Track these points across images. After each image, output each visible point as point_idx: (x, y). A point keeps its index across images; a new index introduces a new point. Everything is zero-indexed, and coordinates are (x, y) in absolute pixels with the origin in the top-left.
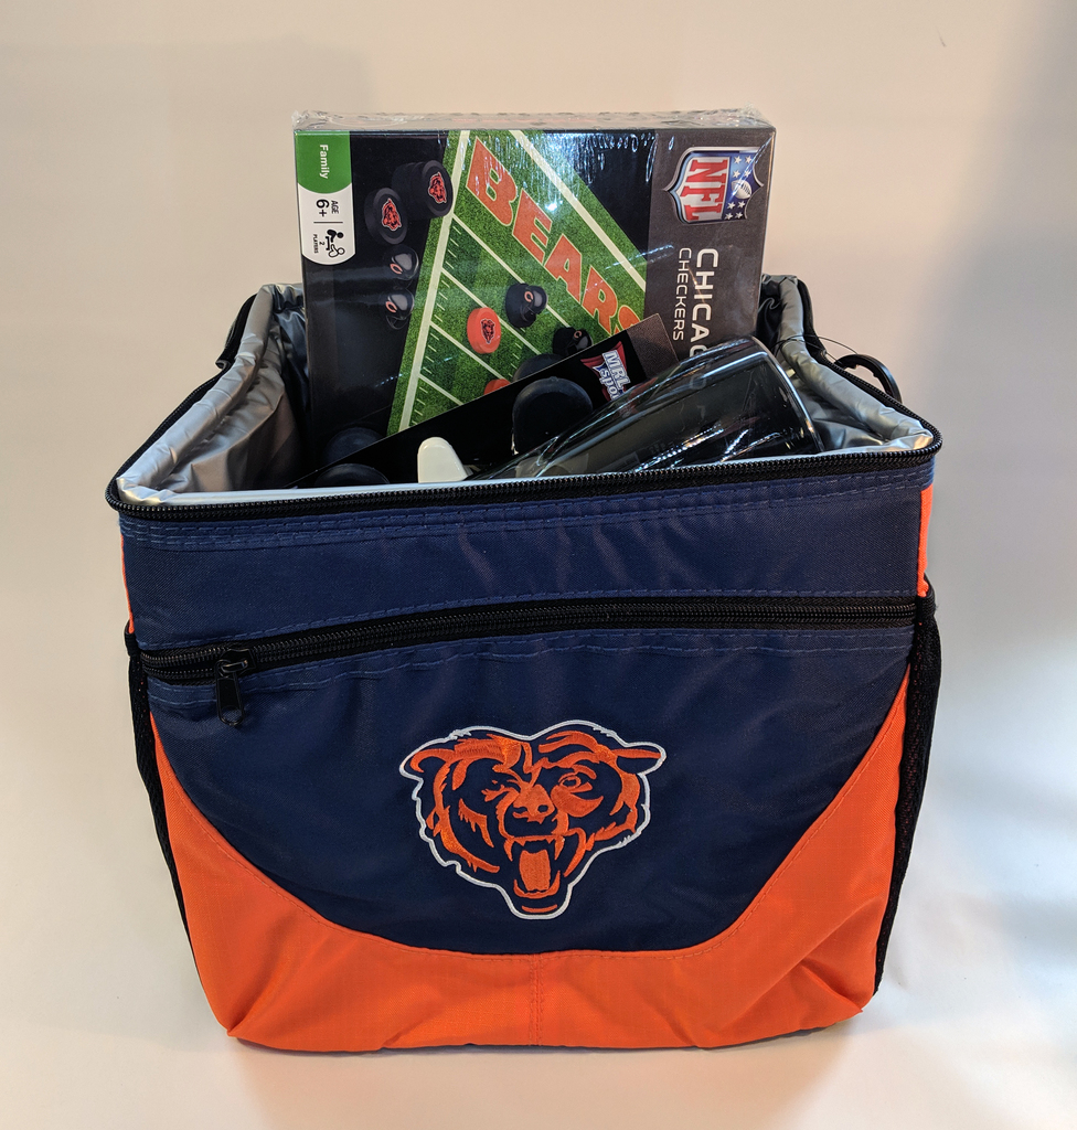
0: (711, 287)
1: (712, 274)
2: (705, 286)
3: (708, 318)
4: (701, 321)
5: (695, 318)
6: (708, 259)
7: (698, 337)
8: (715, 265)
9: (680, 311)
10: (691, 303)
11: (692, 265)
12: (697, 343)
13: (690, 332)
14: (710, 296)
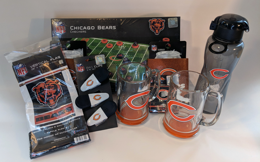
0: (77, 27)
1: (75, 27)
2: (77, 28)
3: (82, 27)
4: (83, 28)
5: (82, 29)
6: (72, 28)
7: (86, 28)
8: (73, 26)
9: (81, 32)
10: (80, 30)
11: (73, 30)
12: (87, 28)
13: (85, 30)
14: (78, 27)
